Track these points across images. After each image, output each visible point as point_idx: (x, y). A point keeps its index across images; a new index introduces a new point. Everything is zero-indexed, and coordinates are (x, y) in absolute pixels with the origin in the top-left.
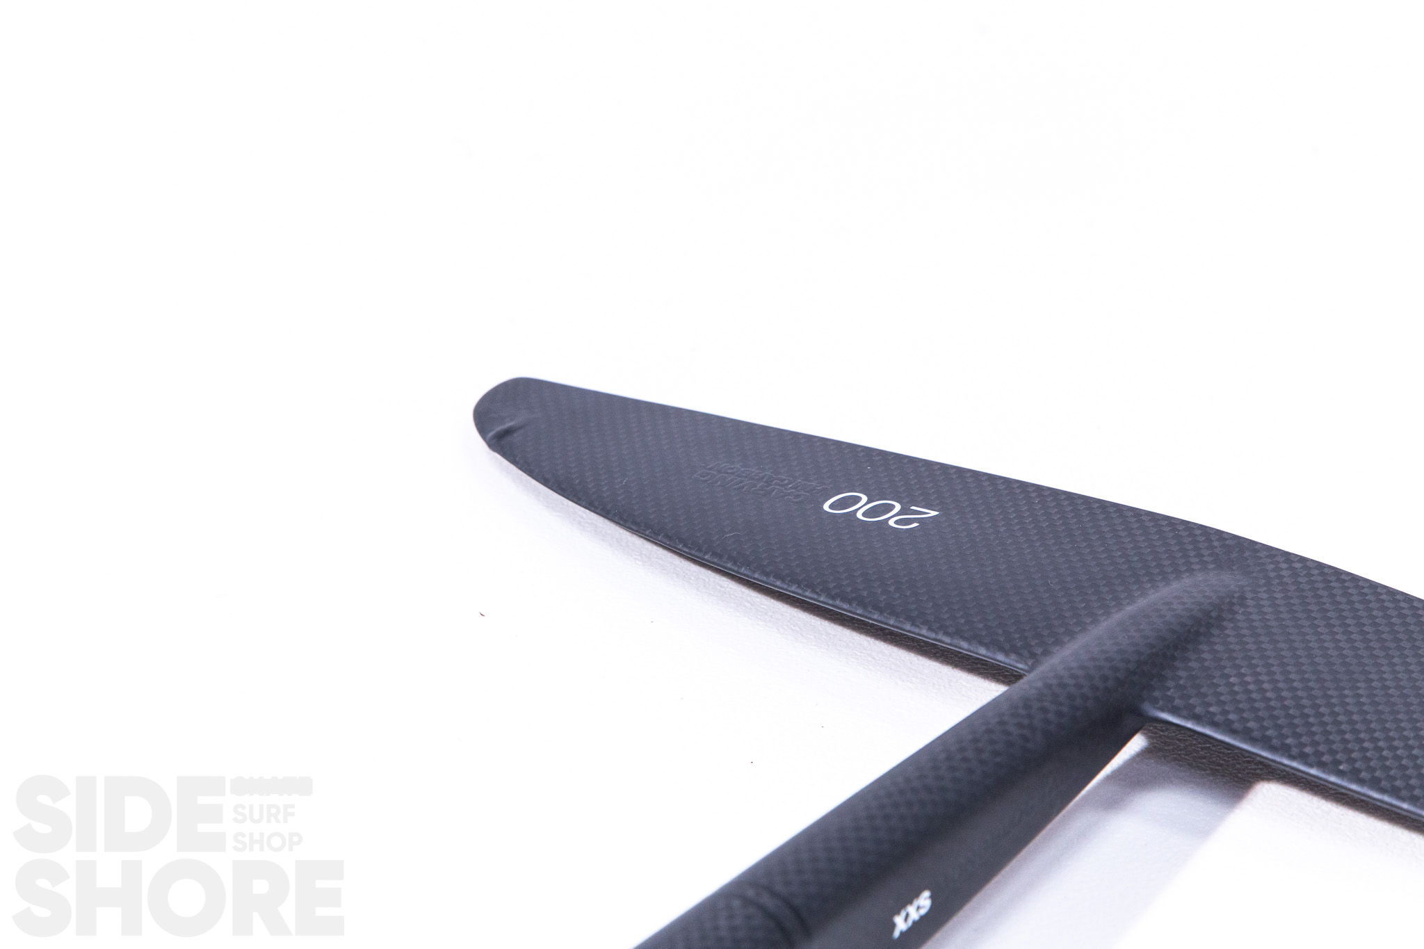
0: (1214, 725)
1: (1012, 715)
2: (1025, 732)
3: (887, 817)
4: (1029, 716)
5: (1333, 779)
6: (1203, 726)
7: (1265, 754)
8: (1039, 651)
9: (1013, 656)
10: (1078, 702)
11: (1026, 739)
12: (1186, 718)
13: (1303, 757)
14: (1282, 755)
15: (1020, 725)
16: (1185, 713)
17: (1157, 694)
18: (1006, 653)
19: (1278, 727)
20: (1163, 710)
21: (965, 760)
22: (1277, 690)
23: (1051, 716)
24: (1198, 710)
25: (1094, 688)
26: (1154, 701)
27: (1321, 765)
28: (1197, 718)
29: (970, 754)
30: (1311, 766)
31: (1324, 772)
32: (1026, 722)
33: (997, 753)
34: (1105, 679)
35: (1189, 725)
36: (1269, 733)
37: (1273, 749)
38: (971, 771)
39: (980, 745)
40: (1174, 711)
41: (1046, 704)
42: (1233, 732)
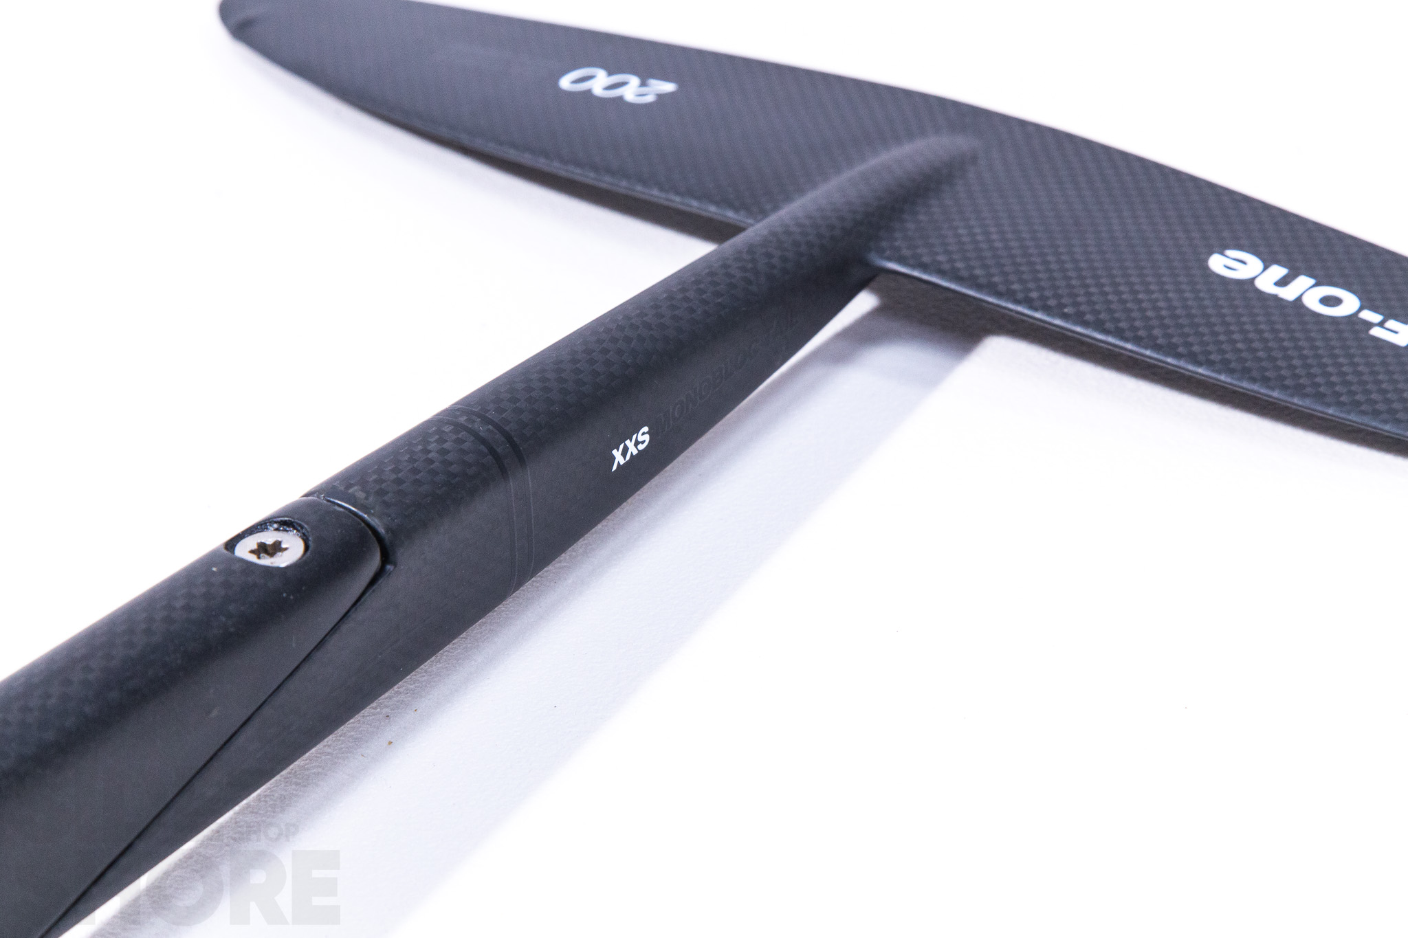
0: (941, 273)
1: (736, 259)
2: (748, 275)
3: (605, 351)
4: (753, 260)
5: (1058, 322)
6: (930, 274)
7: (990, 299)
8: (768, 207)
9: (743, 212)
10: (803, 248)
11: (749, 282)
12: (913, 267)
13: (1029, 302)
14: (1008, 300)
15: (743, 269)
16: (912, 262)
17: (884, 244)
18: (736, 210)
19: (1005, 274)
20: (889, 259)
21: (686, 299)
22: (1004, 240)
23: (775, 261)
24: (926, 259)
25: (820, 236)
26: (881, 252)
27: (1046, 309)
28: (924, 267)
29: (691, 294)
30: (1036, 309)
31: (1049, 315)
32: (750, 266)
33: (718, 294)
34: (832, 228)
35: (916, 273)
36: (996, 279)
37: (999, 294)
38: (692, 310)
39: (702, 286)
40: (901, 260)
41: (770, 250)
42: (959, 279)
